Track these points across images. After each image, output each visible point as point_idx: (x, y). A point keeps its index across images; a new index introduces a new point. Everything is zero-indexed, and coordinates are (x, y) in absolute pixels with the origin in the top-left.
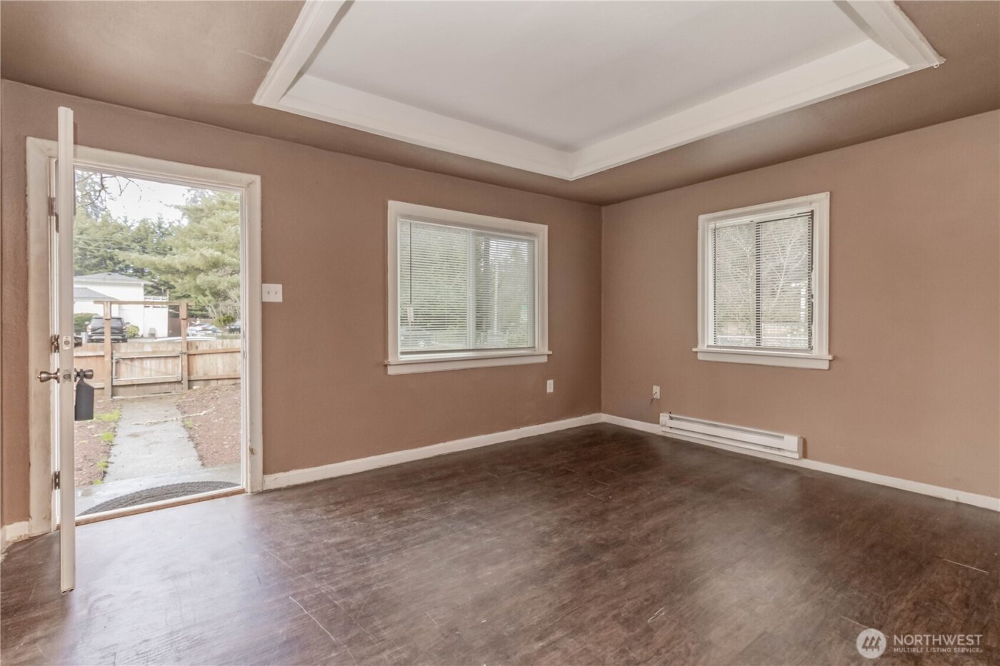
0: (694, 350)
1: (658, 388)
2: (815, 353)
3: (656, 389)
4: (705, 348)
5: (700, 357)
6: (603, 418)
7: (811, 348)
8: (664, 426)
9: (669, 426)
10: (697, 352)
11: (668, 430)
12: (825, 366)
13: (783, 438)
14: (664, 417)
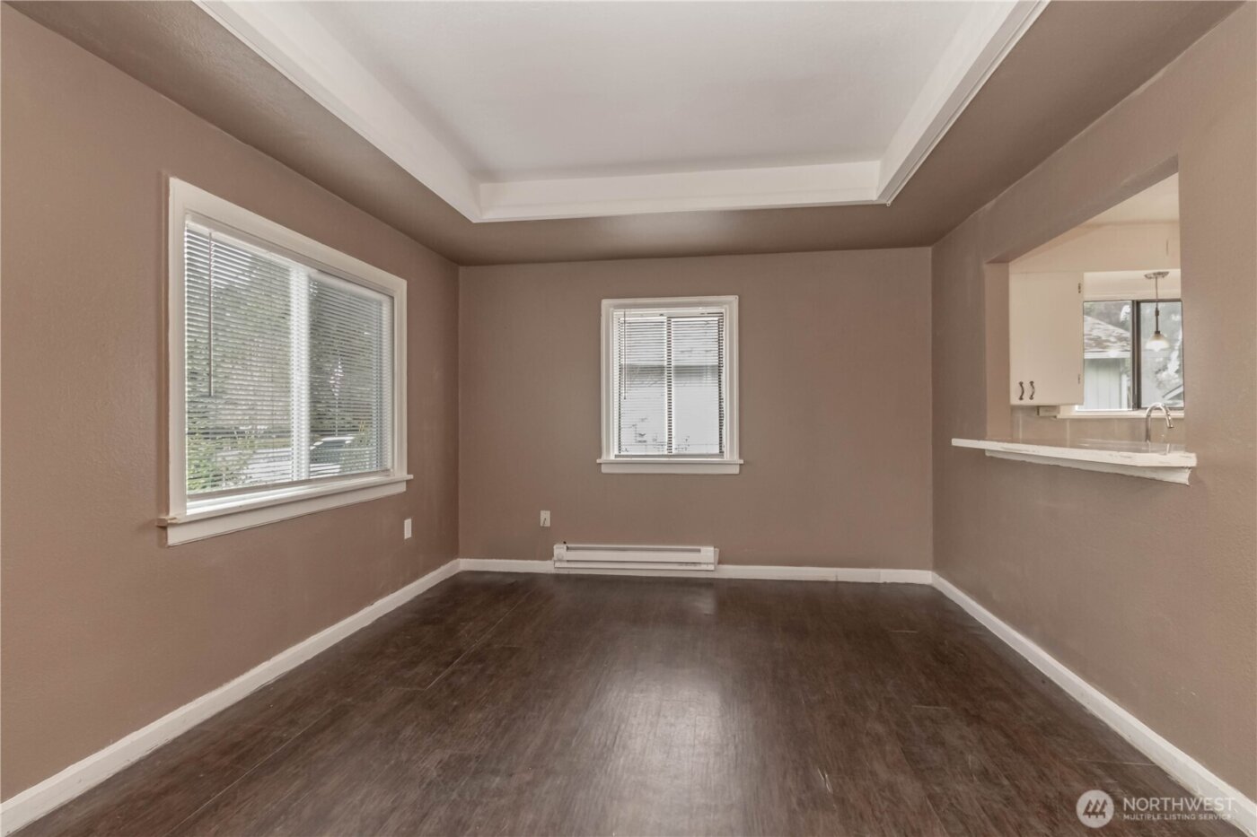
0: (598, 461)
1: (549, 512)
2: (727, 457)
3: (545, 516)
4: (612, 458)
5: (605, 469)
6: (464, 564)
7: (721, 452)
8: (560, 561)
9: (567, 559)
10: (601, 464)
11: (566, 565)
12: (736, 470)
13: (699, 551)
14: (559, 550)
